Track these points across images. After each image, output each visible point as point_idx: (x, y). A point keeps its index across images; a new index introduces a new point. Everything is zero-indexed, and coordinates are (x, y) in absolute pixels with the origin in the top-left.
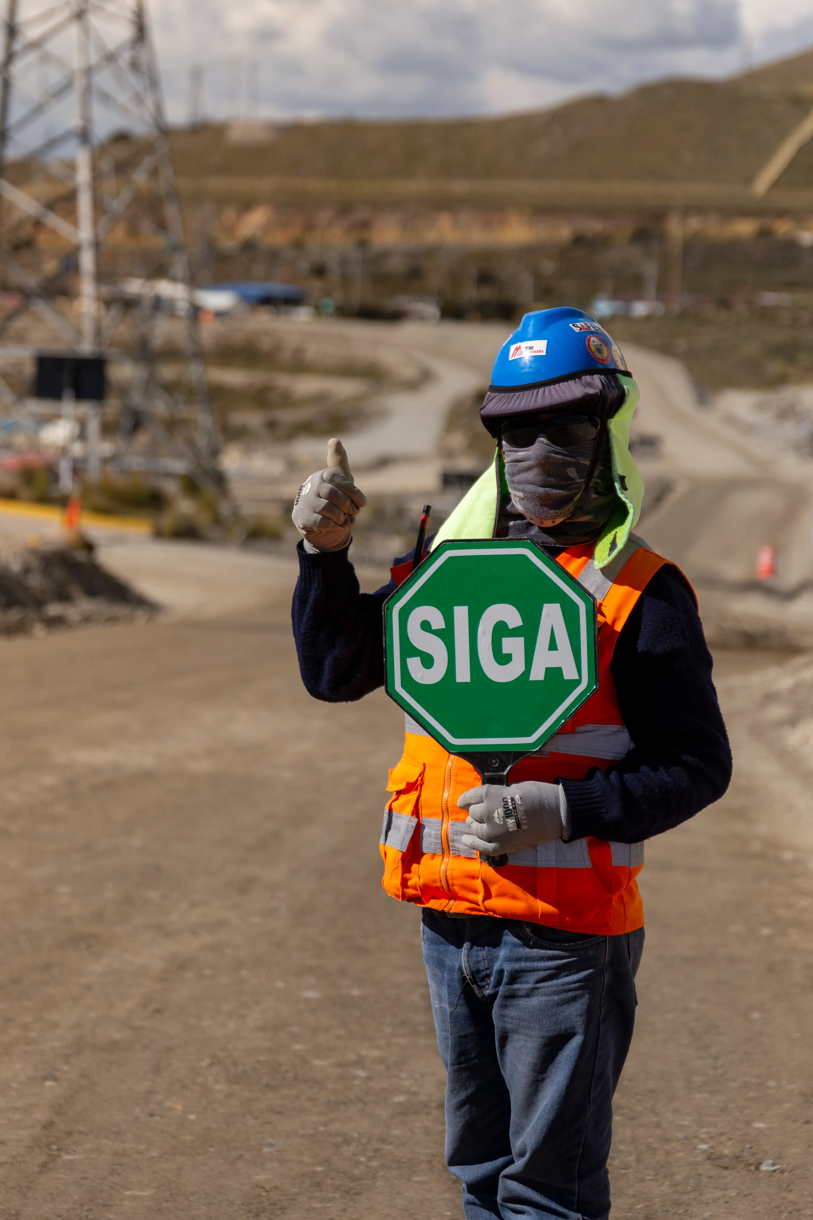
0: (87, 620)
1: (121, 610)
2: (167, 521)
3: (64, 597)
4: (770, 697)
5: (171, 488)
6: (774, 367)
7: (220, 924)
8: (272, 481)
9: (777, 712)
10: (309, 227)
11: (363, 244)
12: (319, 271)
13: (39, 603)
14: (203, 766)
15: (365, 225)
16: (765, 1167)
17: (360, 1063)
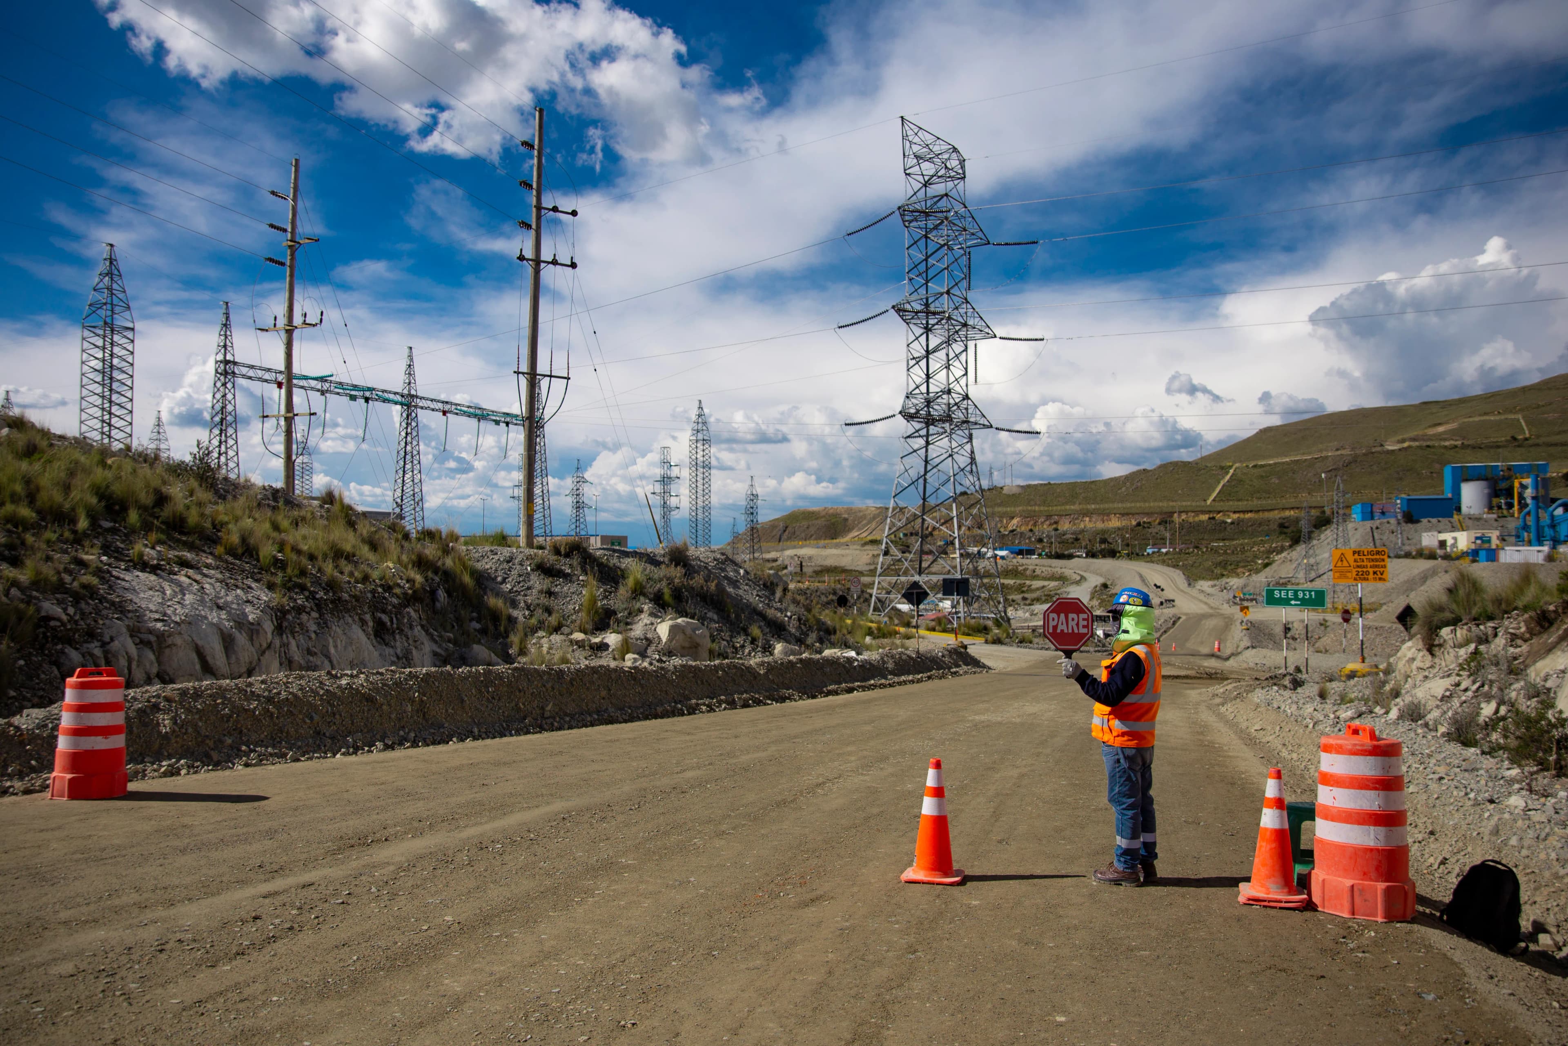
0: (966, 673)
1: (978, 670)
2: (989, 637)
3: (958, 666)
4: (1215, 695)
5: (990, 623)
6: (1218, 571)
7: (1032, 765)
8: (1026, 620)
9: (1218, 700)
10: (1035, 525)
11: (1056, 530)
12: (1040, 540)
13: (950, 668)
14: (1018, 720)
15: (1056, 523)
16: (1202, 824)
17: (1081, 799)
